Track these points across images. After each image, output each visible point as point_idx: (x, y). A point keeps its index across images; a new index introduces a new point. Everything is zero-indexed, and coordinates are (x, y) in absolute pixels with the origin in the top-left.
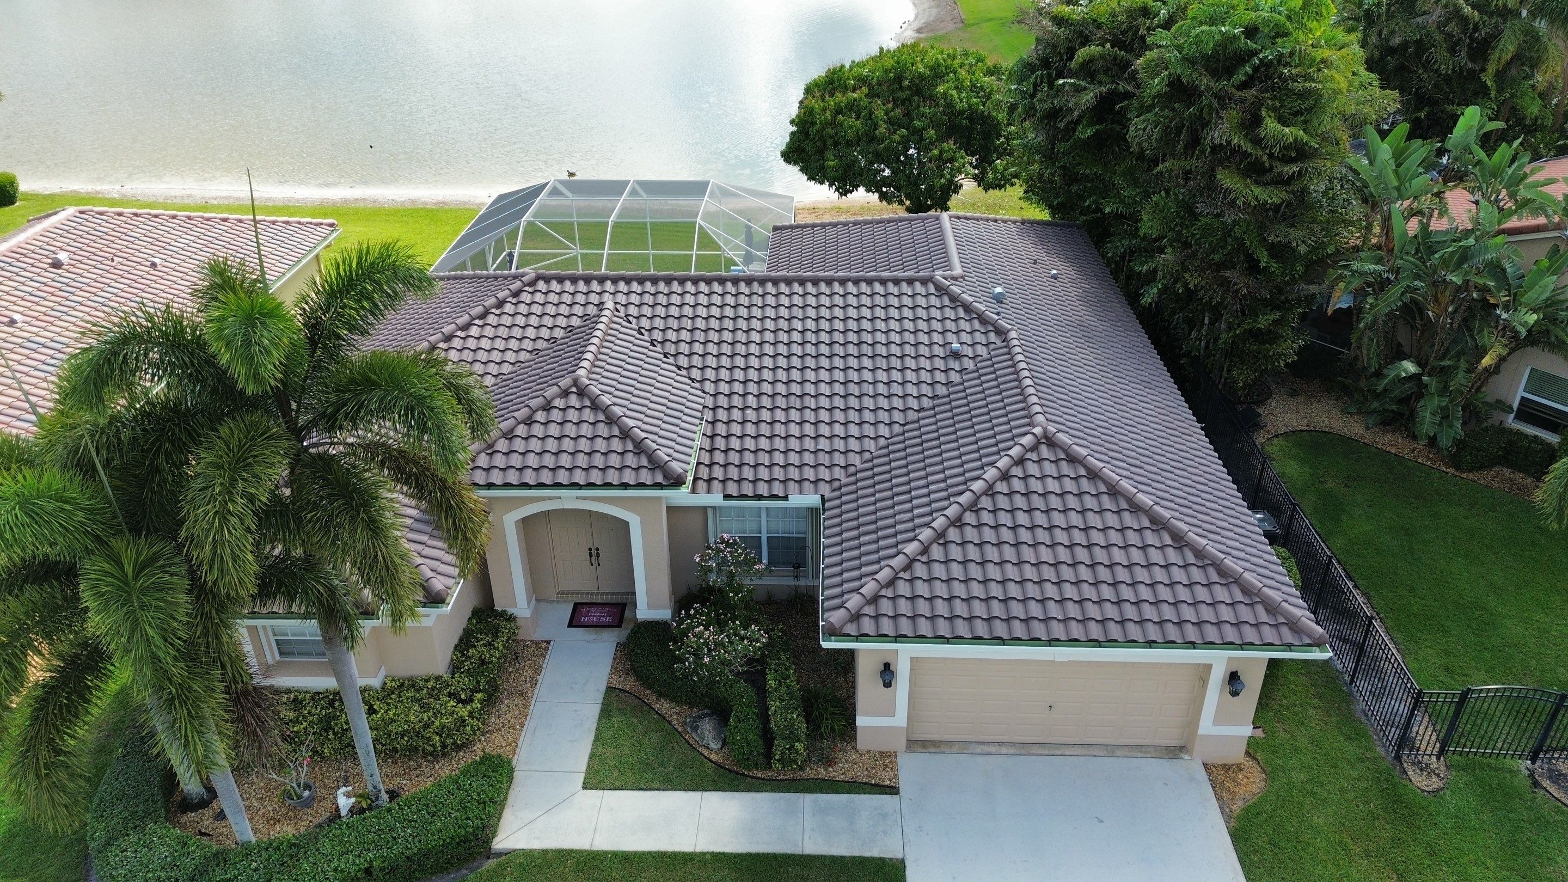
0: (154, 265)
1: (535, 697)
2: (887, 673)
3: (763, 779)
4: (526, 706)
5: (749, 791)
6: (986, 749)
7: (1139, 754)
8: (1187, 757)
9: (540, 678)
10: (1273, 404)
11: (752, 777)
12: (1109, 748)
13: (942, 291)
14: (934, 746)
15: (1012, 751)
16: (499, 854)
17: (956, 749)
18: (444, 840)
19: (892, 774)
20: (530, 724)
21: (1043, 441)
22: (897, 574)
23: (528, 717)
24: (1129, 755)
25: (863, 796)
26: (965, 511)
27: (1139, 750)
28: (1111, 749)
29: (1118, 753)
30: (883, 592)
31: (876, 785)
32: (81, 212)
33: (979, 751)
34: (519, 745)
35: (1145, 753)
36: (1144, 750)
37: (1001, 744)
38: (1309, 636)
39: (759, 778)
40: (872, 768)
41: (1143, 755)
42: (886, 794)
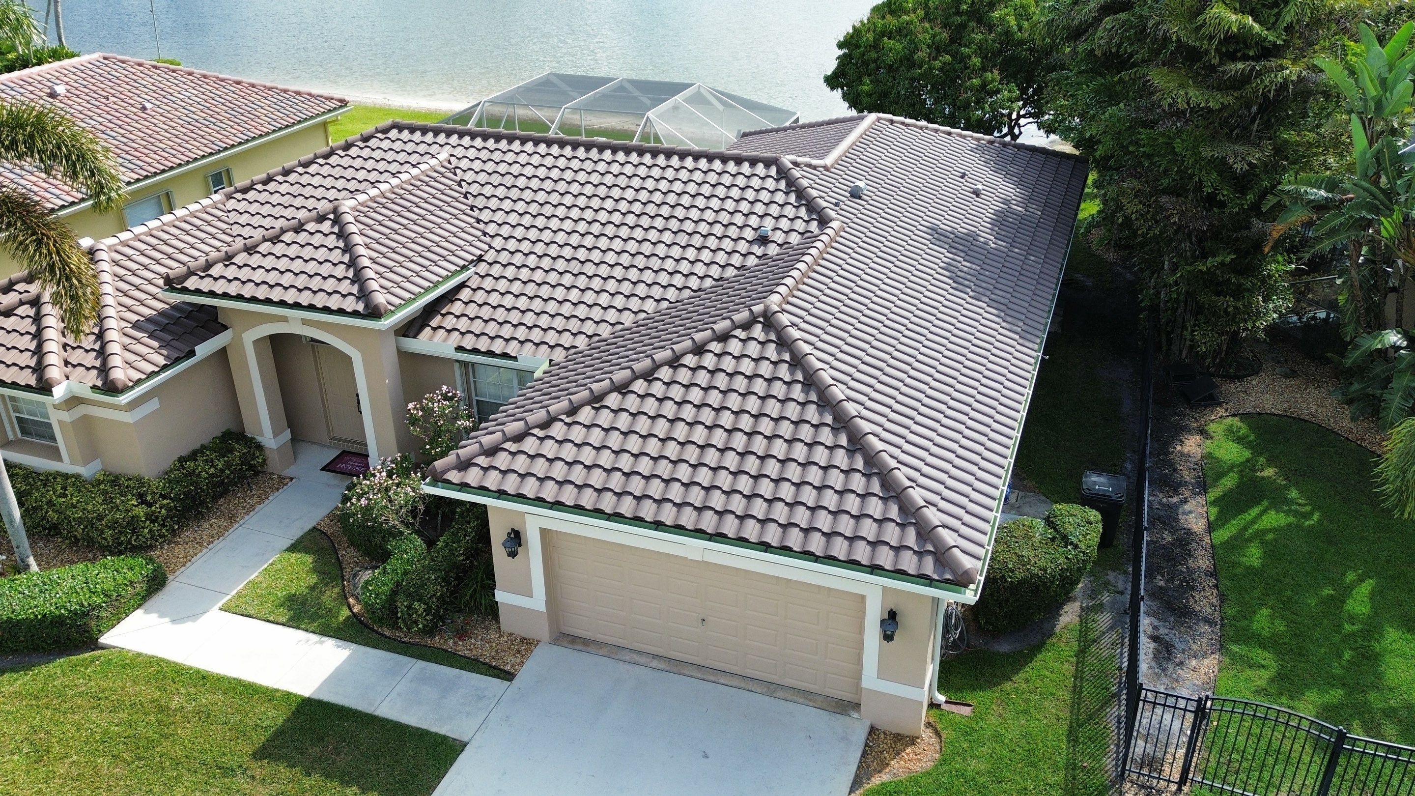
0: (144, 109)
1: (241, 522)
2: (515, 539)
3: (389, 638)
4: (227, 529)
5: (367, 645)
6: (636, 657)
7: (802, 700)
8: (856, 715)
9: (258, 508)
10: (1254, 382)
11: (379, 633)
12: (772, 687)
13: (783, 174)
14: (584, 644)
15: (662, 666)
16: (103, 647)
17: (604, 651)
18: (36, 616)
19: (518, 660)
20: (219, 544)
21: (761, 319)
22: (530, 429)
23: (221, 538)
24: (790, 698)
25: (474, 675)
26: (637, 378)
27: (807, 696)
28: (772, 688)
29: (780, 694)
30: (507, 445)
31: (496, 668)
32: (105, 58)
33: (628, 658)
34: (193, 560)
35: (810, 700)
36: (810, 697)
37: (655, 656)
38: (954, 572)
39: (386, 637)
40: (503, 651)
41: (807, 702)
42: (499, 678)
